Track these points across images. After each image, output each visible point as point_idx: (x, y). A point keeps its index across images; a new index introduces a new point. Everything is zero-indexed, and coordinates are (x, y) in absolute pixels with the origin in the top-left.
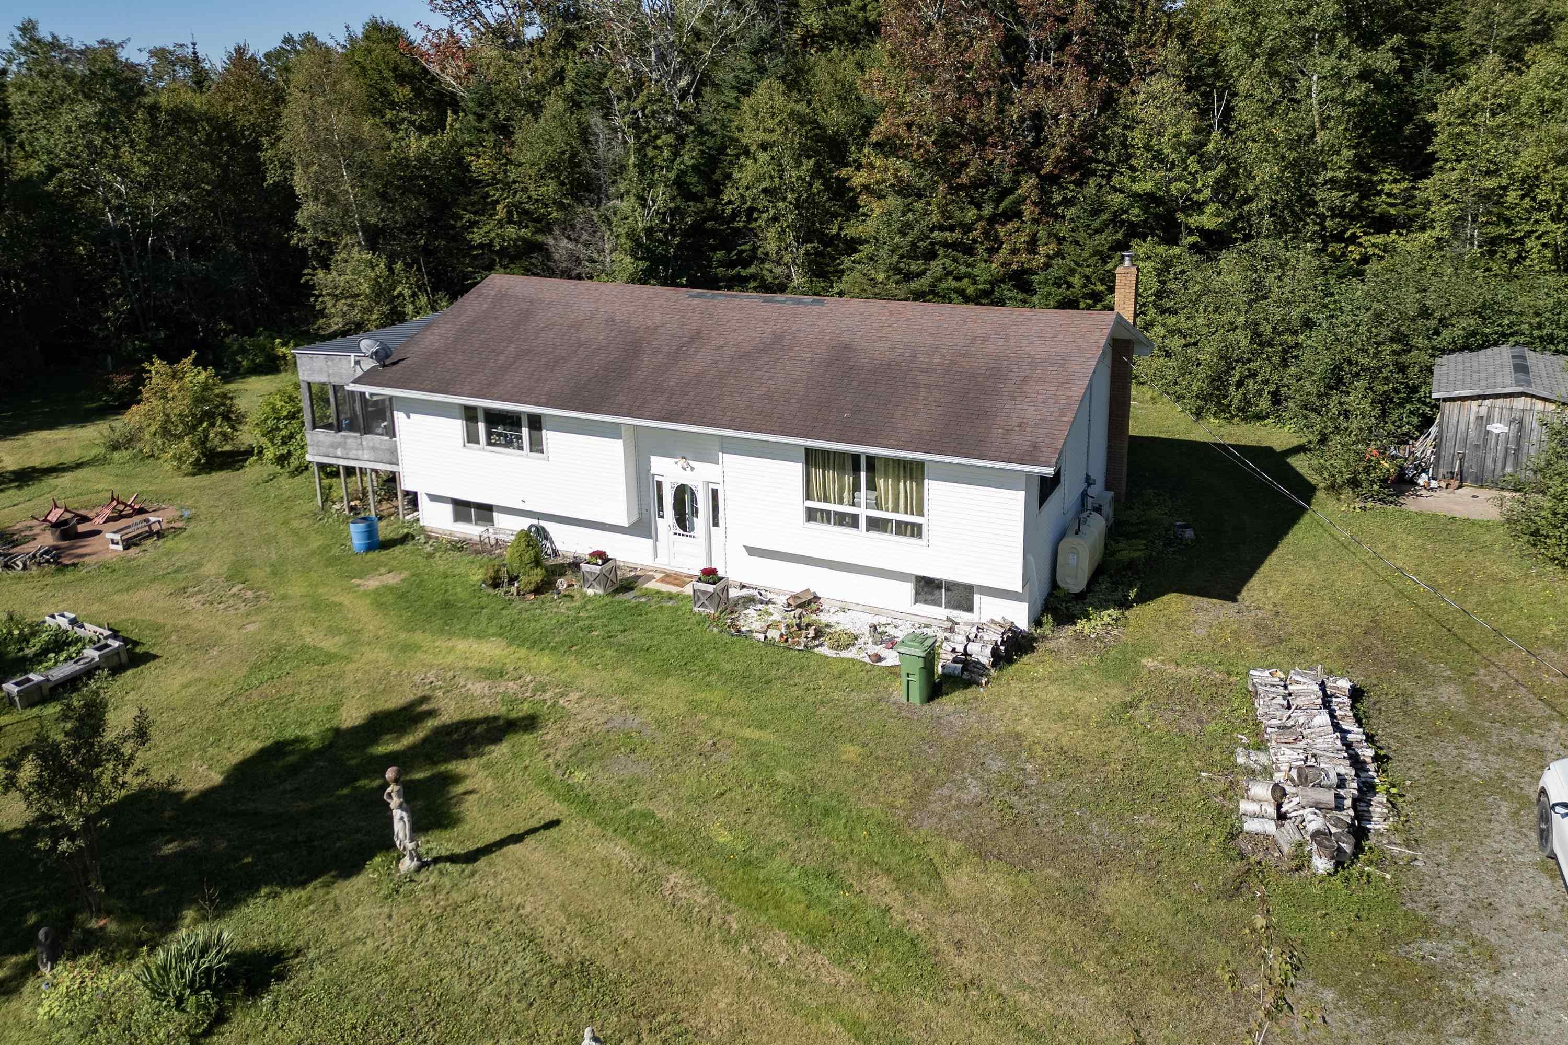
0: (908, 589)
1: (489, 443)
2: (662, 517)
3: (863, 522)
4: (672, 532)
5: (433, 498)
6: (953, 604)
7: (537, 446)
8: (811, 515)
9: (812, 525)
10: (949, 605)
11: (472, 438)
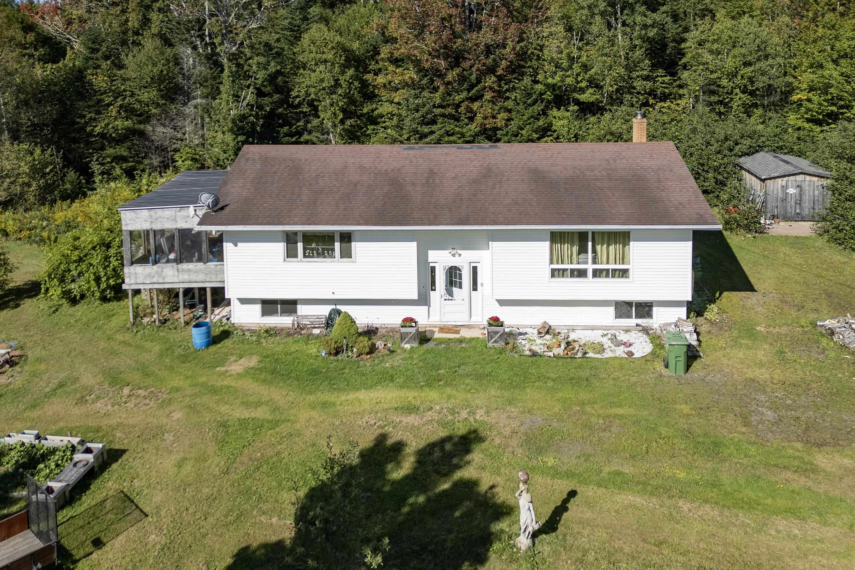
0: (611, 310)
1: (305, 256)
2: (435, 290)
3: (590, 273)
4: (443, 299)
5: (244, 301)
6: (639, 316)
7: (346, 254)
8: (554, 273)
9: (554, 279)
10: (638, 316)
11: (291, 254)
